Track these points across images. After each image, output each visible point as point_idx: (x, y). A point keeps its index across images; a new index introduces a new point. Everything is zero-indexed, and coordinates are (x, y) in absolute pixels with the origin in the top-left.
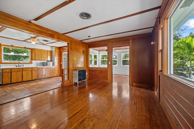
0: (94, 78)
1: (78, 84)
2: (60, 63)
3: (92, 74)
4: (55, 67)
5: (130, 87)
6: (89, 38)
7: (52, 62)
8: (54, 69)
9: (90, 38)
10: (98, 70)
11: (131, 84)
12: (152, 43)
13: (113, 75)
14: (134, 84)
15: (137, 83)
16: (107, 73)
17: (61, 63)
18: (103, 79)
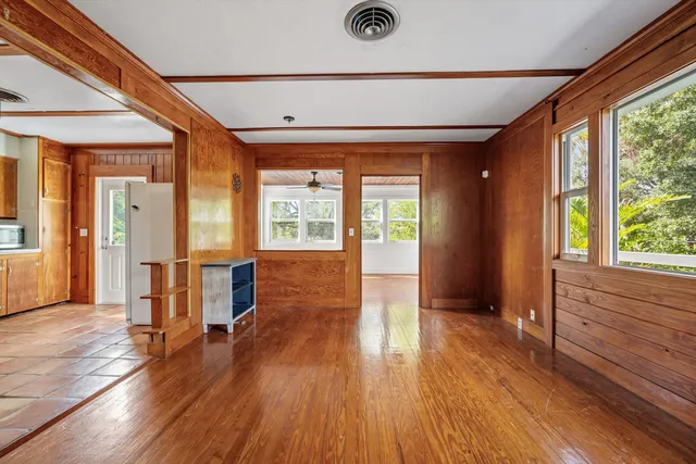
0: (286, 295)
1: (230, 329)
2: (75, 233)
3: (275, 279)
4: (43, 254)
5: (421, 315)
6: (286, 124)
7: (16, 227)
8: (32, 262)
9: (292, 124)
10: (303, 262)
11: (425, 304)
12: (485, 174)
13: (363, 277)
14: (436, 303)
15: (444, 297)
16: (342, 271)
17: (83, 233)
18: (324, 297)
